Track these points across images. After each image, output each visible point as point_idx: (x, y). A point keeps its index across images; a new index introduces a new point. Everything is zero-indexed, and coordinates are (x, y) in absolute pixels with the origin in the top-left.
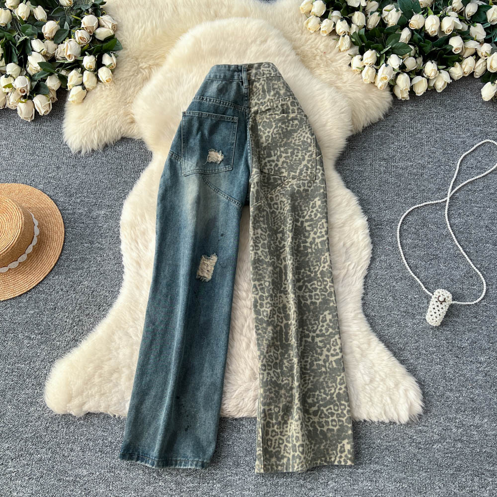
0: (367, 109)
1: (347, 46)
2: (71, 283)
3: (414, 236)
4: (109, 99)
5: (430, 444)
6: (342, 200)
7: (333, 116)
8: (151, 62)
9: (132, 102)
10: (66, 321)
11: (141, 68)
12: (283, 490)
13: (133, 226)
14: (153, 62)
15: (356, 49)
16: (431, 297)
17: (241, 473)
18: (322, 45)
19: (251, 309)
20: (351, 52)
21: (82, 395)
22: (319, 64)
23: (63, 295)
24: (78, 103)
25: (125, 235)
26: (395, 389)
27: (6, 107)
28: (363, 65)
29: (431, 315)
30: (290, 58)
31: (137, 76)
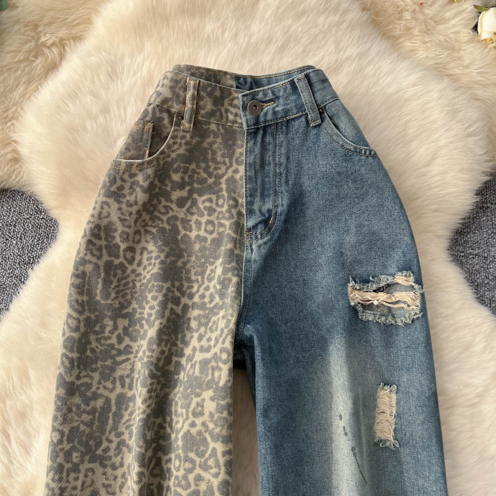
7: (451, 142)
8: (63, 33)
9: (17, 119)
11: (44, 44)
14: (68, 32)
22: (409, 29)
30: (350, 16)
31: (34, 61)
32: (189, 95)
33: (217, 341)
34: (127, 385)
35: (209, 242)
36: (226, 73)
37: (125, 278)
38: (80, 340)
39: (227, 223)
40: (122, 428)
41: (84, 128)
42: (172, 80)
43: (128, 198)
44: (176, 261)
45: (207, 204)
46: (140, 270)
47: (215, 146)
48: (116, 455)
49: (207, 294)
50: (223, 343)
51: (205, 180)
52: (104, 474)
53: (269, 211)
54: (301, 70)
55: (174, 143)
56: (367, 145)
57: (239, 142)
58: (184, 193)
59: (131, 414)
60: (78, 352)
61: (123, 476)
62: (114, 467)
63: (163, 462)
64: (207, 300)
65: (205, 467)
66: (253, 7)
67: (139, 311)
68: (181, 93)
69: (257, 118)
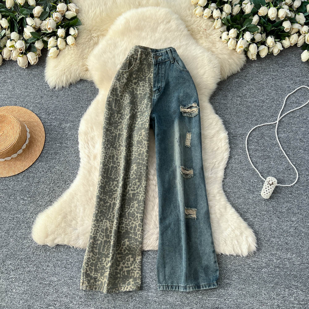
0: (230, 65)
1: (219, 26)
2: (49, 167)
3: (256, 144)
4: (73, 56)
5: (260, 269)
6: (213, 121)
7: (209, 69)
8: (99, 33)
9: (87, 58)
10: (45, 190)
11: (93, 36)
12: (172, 293)
13: (86, 134)
15: (225, 27)
16: (264, 181)
17: (148, 282)
18: (204, 25)
19: (155, 186)
20: (222, 29)
21: (54, 234)
22: (202, 37)
23: (44, 174)
24: (55, 58)
25: (81, 140)
26: (240, 236)
27: (10, 59)
28: (229, 38)
29: (264, 192)
30: (184, 33)
31: (90, 42)
32: (139, 53)
33: (145, 118)
34: (121, 131)
35: (143, 94)
36: (149, 48)
37: (120, 103)
38: (109, 118)
39: (148, 89)
40: (120, 141)
41: (108, 62)
42: (135, 49)
43: (122, 81)
44: (134, 100)
45: (142, 84)
46: (124, 102)
47: (145, 68)
48: (119, 147)
49: (142, 108)
50: (147, 118)
51: (142, 77)
52: (116, 151)
53: (160, 86)
54: (169, 48)
55: (134, 66)
56: (186, 69)
57: (152, 67)
58: (136, 81)
59: (122, 138)
60: (109, 121)
61: (121, 152)
62: (118, 150)
63: (131, 149)
64: (142, 110)
65: (142, 148)
66: (156, 29)
67: (124, 112)
68: (137, 53)
69: (157, 60)
